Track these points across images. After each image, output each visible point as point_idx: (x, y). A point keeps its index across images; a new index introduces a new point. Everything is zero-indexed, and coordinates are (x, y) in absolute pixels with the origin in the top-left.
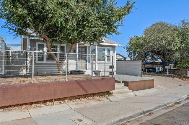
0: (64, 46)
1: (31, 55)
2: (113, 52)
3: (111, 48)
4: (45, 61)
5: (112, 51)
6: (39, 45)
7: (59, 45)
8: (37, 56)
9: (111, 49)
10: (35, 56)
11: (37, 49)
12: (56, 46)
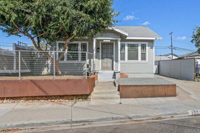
0: (86, 44)
1: (52, 55)
2: (150, 47)
3: (147, 43)
4: (65, 61)
5: (148, 47)
6: (59, 43)
7: (80, 43)
8: (57, 56)
9: (147, 45)
10: (56, 55)
11: (58, 48)
12: (77, 44)
